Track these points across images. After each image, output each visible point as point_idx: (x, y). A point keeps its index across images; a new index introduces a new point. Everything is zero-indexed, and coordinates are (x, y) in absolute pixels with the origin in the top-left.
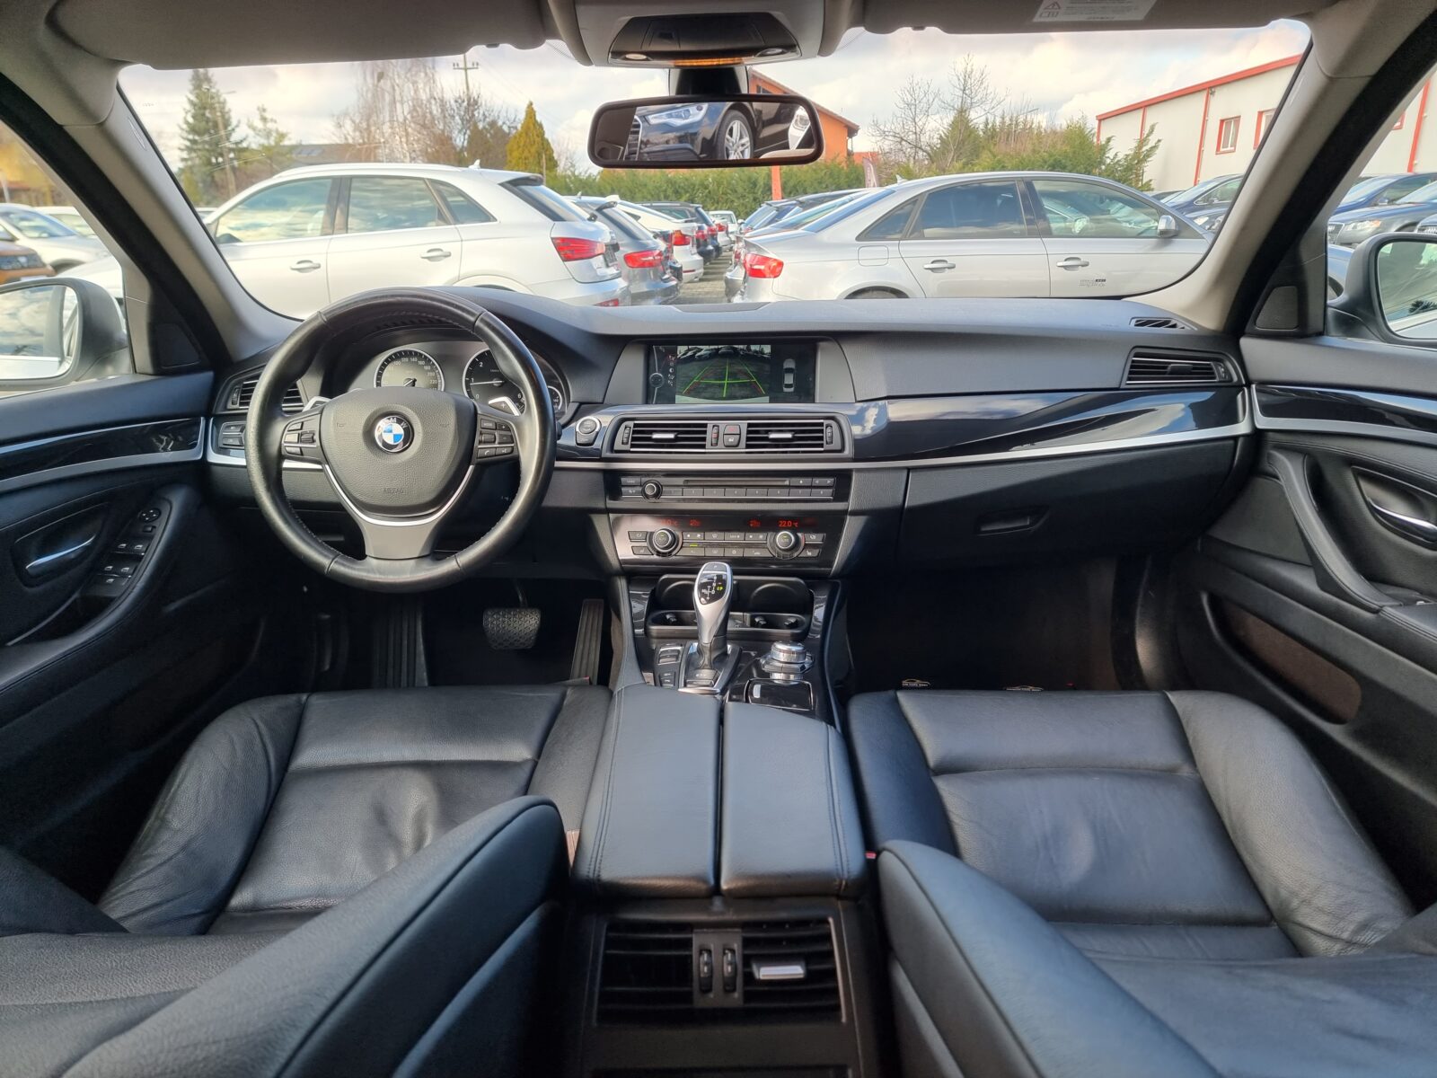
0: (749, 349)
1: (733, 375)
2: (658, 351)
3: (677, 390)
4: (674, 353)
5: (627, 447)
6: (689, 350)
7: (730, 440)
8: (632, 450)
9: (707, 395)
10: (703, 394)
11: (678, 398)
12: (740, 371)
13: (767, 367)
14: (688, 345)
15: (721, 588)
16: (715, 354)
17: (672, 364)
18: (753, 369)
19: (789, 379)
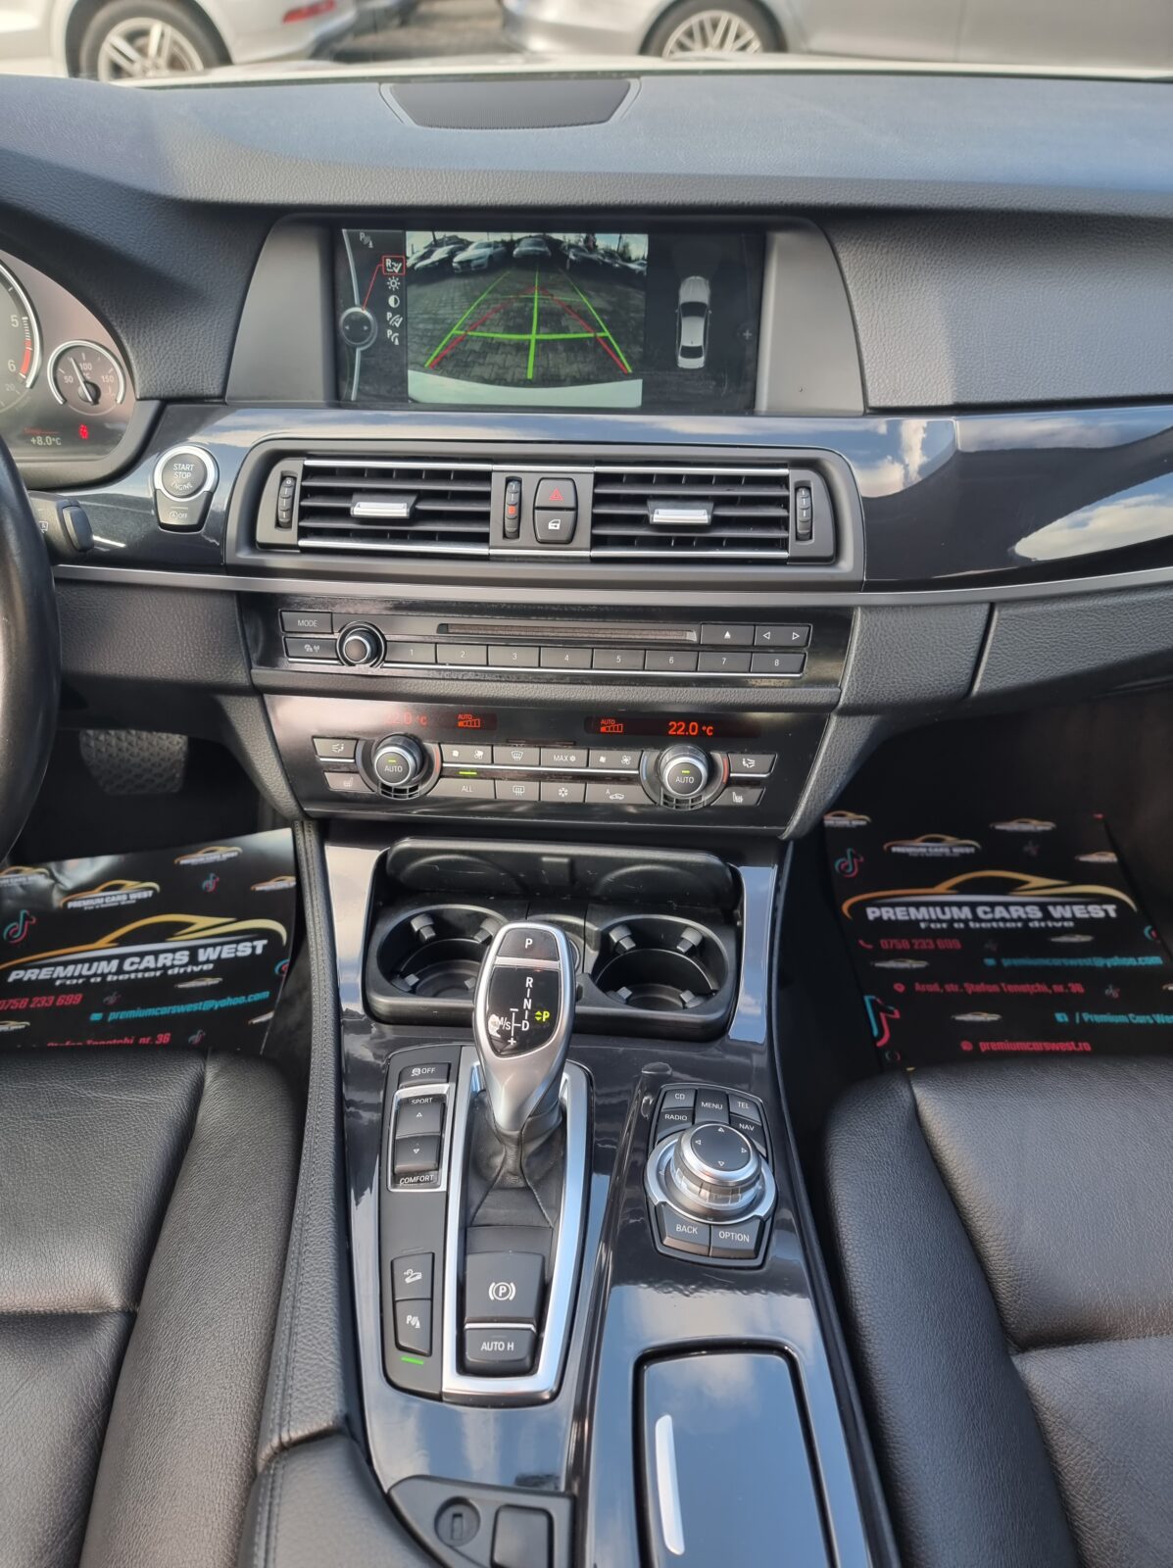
0: (592, 247)
1: (551, 319)
2: (356, 244)
3: (411, 356)
4: (398, 251)
5: (289, 537)
6: (437, 244)
7: (551, 526)
8: (303, 543)
9: (486, 372)
10: (477, 370)
11: (423, 384)
12: (569, 308)
13: (638, 298)
14: (433, 229)
15: (546, 1015)
16: (502, 260)
17: (393, 284)
18: (600, 303)
19: (693, 333)
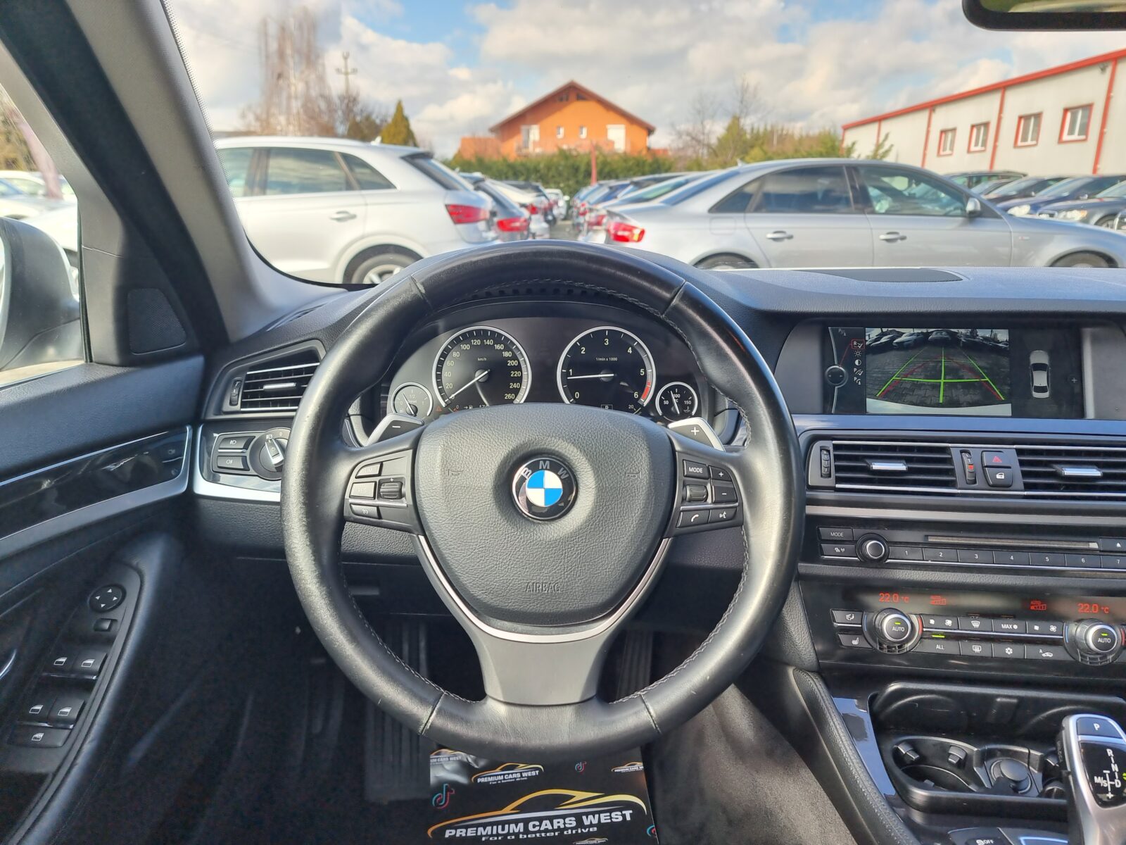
0: (974, 335)
1: (951, 372)
2: (836, 334)
3: (868, 390)
4: (861, 338)
5: (829, 482)
6: (883, 334)
7: (998, 477)
8: (838, 486)
9: (914, 399)
10: (908, 398)
11: (873, 404)
12: (963, 366)
13: (1005, 361)
14: (881, 328)
16: (922, 341)
17: (858, 354)
18: (983, 364)
19: (1040, 379)
